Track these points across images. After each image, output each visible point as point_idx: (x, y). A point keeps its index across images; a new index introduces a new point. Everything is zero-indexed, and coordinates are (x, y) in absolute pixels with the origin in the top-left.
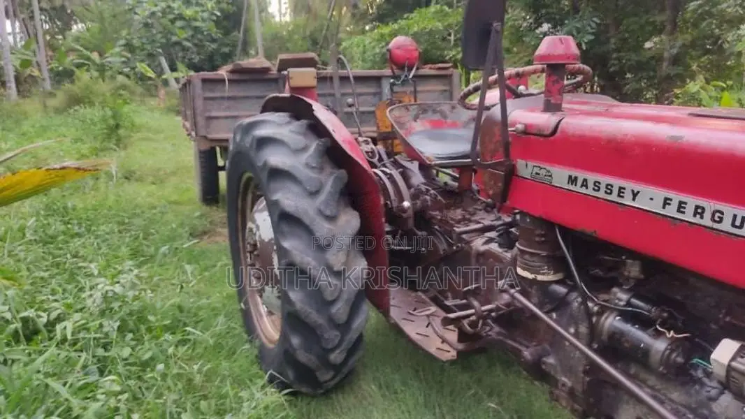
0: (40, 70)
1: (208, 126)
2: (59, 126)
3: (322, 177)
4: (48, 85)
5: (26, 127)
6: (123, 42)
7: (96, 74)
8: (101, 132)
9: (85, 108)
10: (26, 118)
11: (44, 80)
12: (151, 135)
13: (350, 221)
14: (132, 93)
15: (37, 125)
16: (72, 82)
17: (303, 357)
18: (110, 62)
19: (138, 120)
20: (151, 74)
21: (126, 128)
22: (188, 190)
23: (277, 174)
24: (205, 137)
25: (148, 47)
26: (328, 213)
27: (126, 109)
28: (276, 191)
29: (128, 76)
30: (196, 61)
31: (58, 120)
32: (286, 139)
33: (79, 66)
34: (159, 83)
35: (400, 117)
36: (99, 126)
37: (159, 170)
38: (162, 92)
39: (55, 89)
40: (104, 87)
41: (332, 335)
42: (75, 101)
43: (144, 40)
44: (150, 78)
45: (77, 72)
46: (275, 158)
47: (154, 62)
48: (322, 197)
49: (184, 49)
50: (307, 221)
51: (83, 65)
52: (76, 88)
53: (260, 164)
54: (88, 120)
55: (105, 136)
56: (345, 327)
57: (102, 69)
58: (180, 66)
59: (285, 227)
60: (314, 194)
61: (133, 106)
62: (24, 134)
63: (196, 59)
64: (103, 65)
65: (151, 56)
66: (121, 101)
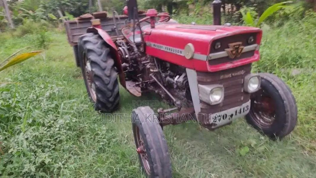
0: (8, 20)
1: (73, 39)
2: (21, 43)
3: (102, 51)
4: (12, 26)
5: (7, 44)
6: (41, 5)
7: (32, 20)
8: (37, 44)
9: (29, 35)
10: (6, 41)
11: (10, 24)
12: (57, 44)
13: (111, 62)
14: (48, 27)
15: (11, 43)
16: (23, 24)
17: (102, 100)
18: (37, 14)
19: (51, 38)
20: (55, 18)
21: (47, 41)
22: (72, 62)
23: (90, 51)
24: (72, 42)
25: (52, 7)
26: (104, 60)
27: (46, 34)
28: (90, 56)
29: (45, 19)
30: (73, 10)
31: (19, 40)
32: (91, 41)
33: (25, 17)
34: (58, 21)
35: (127, 31)
36: (36, 42)
37: (61, 56)
38: (60, 25)
39: (16, 27)
40: (36, 25)
41: (109, 93)
42: (25, 32)
43: (50, 4)
44: (54, 20)
45: (24, 20)
46: (89, 46)
47: (55, 12)
48: (102, 56)
49: (68, 6)
50: (98, 63)
51: (26, 16)
52: (24, 27)
53: (85, 48)
54: (31, 40)
55: (39, 45)
56: (112, 91)
57: (34, 17)
58: (66, 13)
59: (93, 65)
60: (100, 55)
61: (49, 32)
62: (6, 47)
63: (73, 9)
64: (34, 16)
65: (54, 10)
66: (44, 31)
